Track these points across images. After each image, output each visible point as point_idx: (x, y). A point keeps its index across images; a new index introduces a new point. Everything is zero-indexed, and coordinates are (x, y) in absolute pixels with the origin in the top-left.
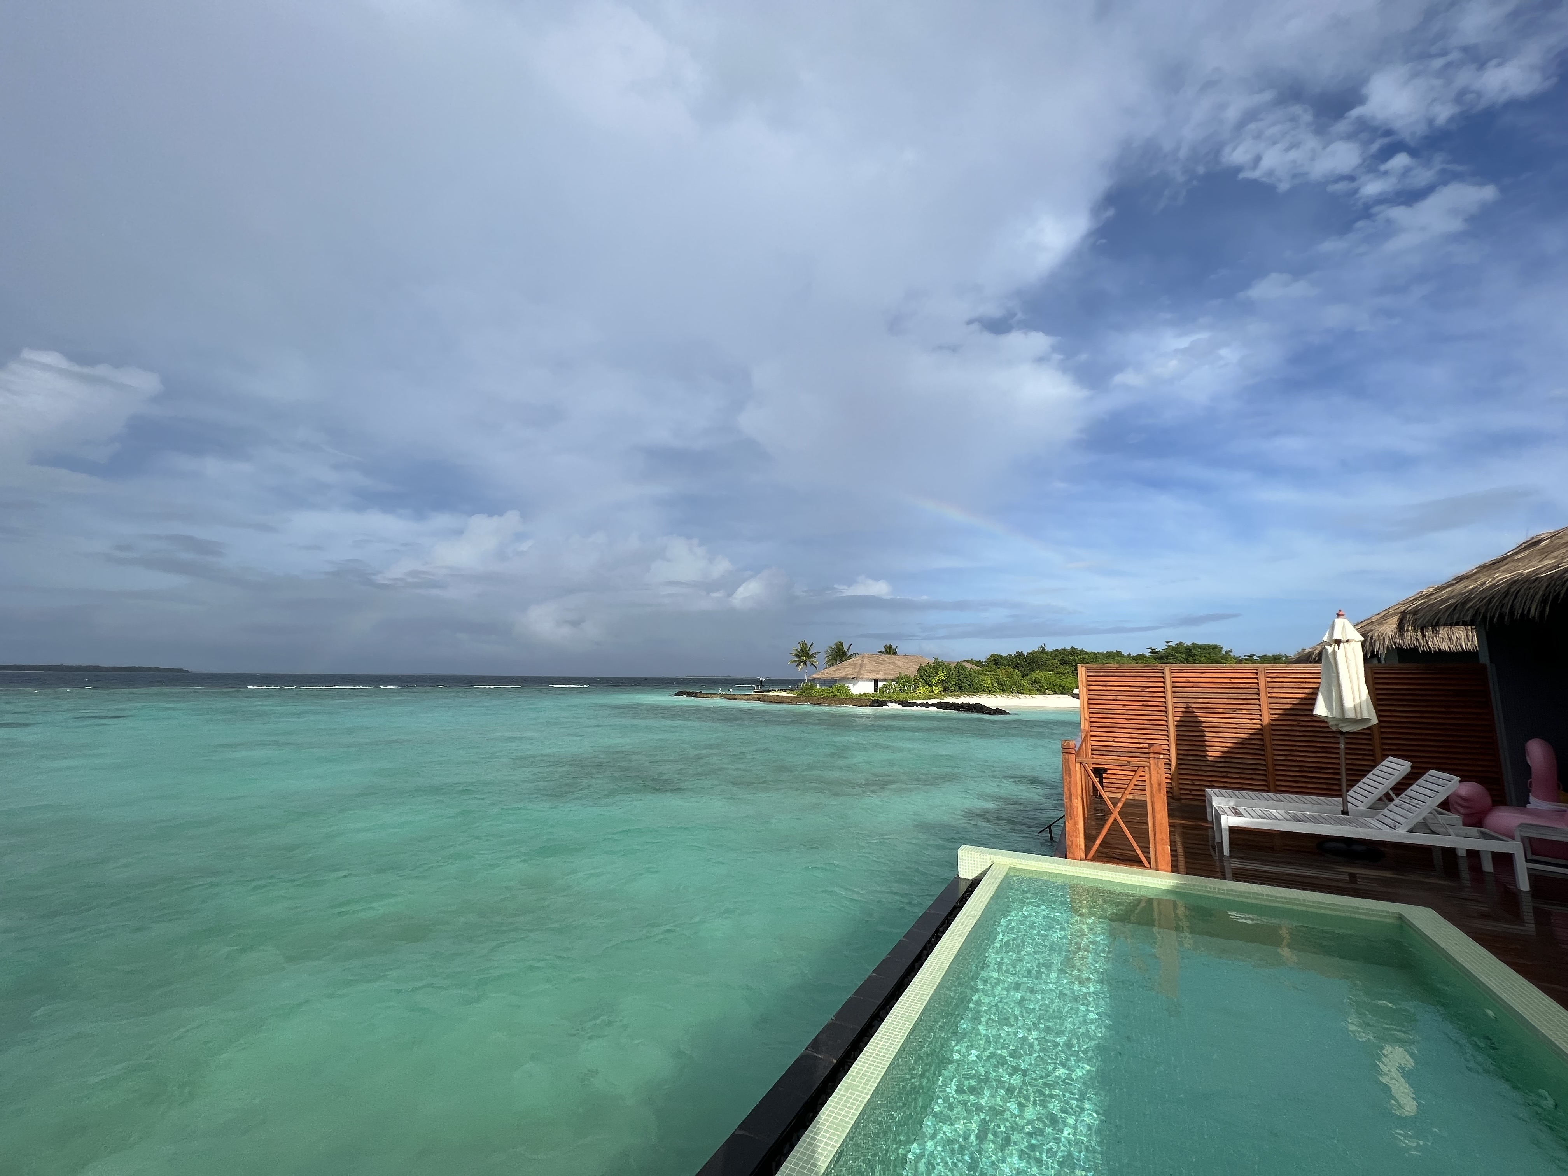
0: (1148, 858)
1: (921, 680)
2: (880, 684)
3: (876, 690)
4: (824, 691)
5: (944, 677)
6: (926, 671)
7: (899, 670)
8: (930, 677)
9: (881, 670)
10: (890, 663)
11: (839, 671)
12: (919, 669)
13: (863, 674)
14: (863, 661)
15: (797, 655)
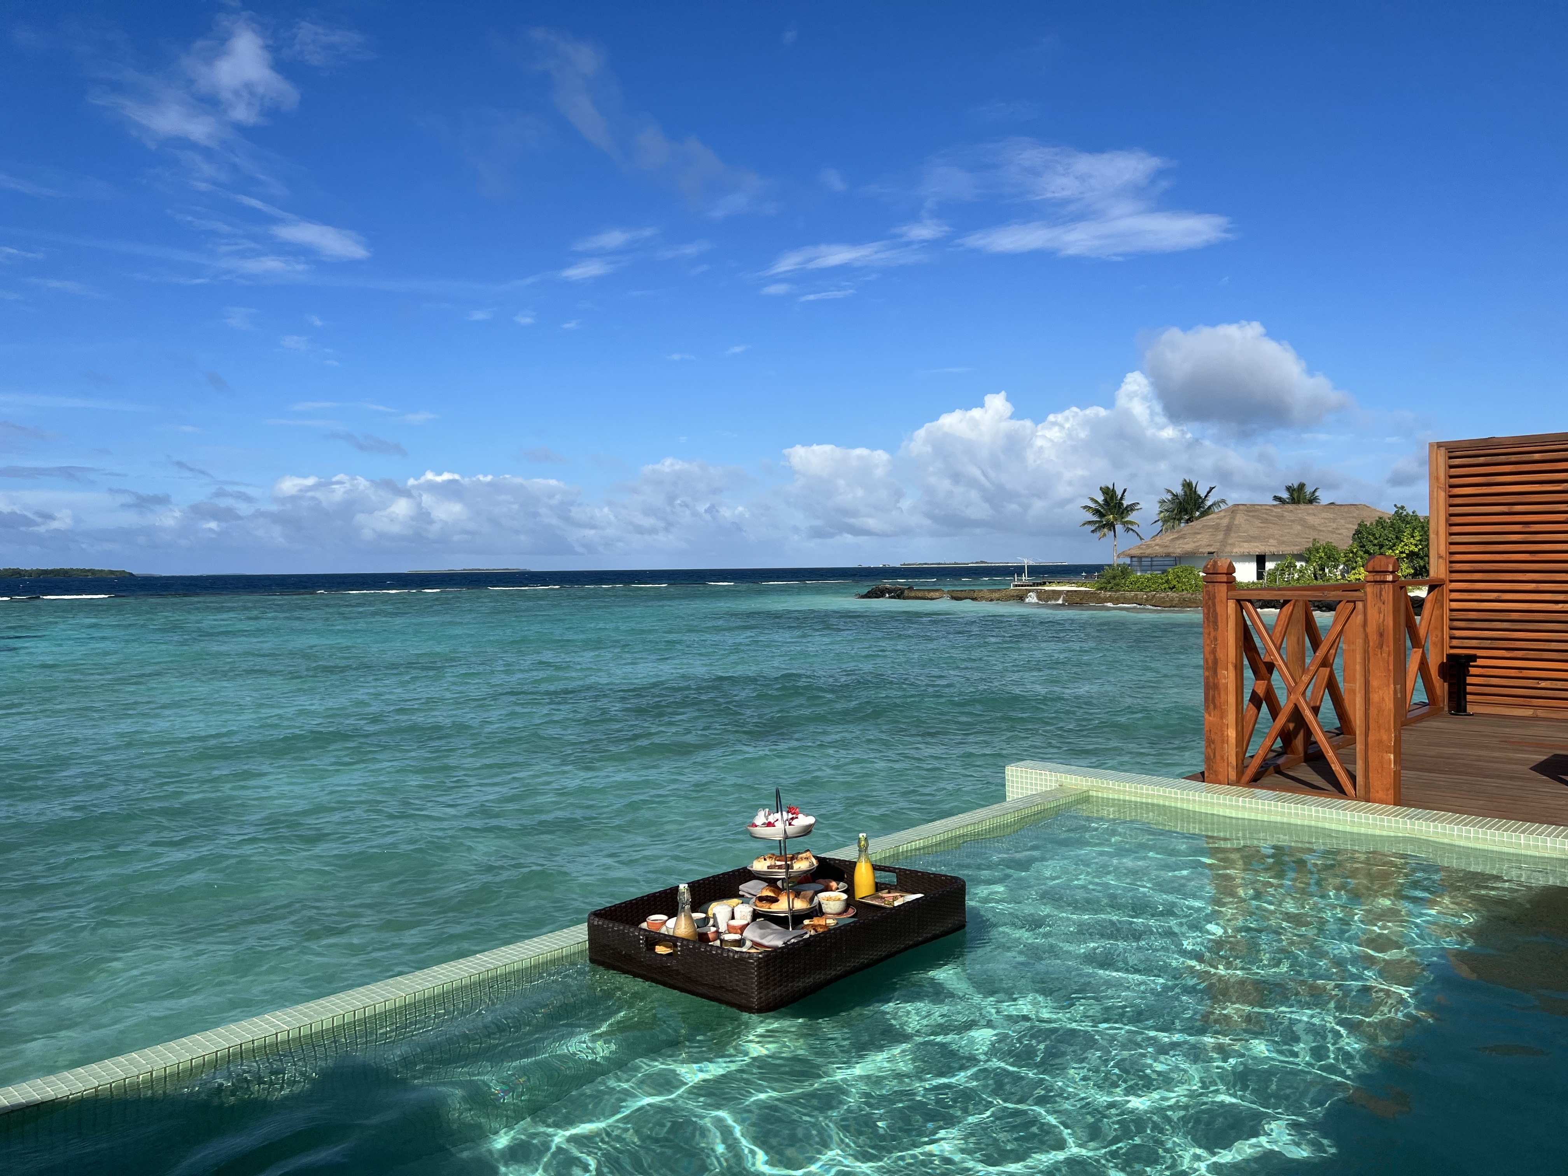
0: (1353, 778)
1: (1361, 553)
2: (1270, 566)
3: (1260, 576)
4: (1149, 580)
5: (1416, 545)
6: (1374, 535)
7: (1314, 535)
8: (1381, 546)
9: (1272, 536)
10: (1293, 521)
11: (1181, 541)
12: (1358, 532)
13: (1233, 545)
14: (1233, 518)
15: (1097, 512)
